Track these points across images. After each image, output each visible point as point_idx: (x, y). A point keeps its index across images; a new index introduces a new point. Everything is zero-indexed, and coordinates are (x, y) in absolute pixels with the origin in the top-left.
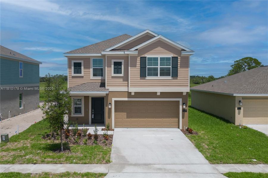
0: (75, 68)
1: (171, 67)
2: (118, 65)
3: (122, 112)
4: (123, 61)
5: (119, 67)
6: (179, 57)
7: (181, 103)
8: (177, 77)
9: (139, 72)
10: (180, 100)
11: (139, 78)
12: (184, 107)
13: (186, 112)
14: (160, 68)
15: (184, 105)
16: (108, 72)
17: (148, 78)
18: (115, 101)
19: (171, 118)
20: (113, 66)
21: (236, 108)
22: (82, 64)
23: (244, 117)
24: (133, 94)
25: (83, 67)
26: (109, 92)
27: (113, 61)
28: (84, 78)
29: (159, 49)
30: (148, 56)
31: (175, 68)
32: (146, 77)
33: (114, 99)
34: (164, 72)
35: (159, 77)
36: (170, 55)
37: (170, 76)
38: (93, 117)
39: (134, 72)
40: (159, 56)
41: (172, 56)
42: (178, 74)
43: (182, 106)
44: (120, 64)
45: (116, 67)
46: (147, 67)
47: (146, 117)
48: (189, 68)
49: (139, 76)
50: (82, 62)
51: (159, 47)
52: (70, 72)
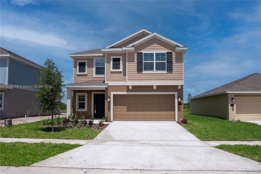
0: (80, 67)
1: (166, 61)
2: (116, 61)
3: (121, 106)
4: (121, 57)
5: (118, 63)
6: (173, 53)
7: (176, 96)
8: (172, 71)
9: (136, 67)
10: (176, 93)
11: (136, 73)
12: (180, 100)
13: (182, 105)
14: (156, 62)
15: (179, 98)
16: (108, 68)
17: (144, 72)
18: (114, 95)
19: (167, 111)
20: (112, 62)
21: (229, 105)
22: (86, 64)
23: (237, 113)
24: (130, 88)
25: (87, 66)
26: (108, 86)
27: (112, 57)
28: (88, 76)
29: (155, 45)
30: (144, 52)
31: (170, 62)
32: (142, 71)
33: (112, 93)
34: (160, 67)
35: (155, 71)
36: (165, 51)
37: (165, 70)
38: (95, 113)
39: (132, 66)
40: (155, 52)
41: (167, 52)
42: (173, 68)
43: (178, 100)
44: (118, 60)
45: (115, 63)
46: (143, 62)
47: (143, 111)
48: (183, 63)
49: (136, 71)
50: (86, 61)
51: (155, 44)
52: (75, 71)
